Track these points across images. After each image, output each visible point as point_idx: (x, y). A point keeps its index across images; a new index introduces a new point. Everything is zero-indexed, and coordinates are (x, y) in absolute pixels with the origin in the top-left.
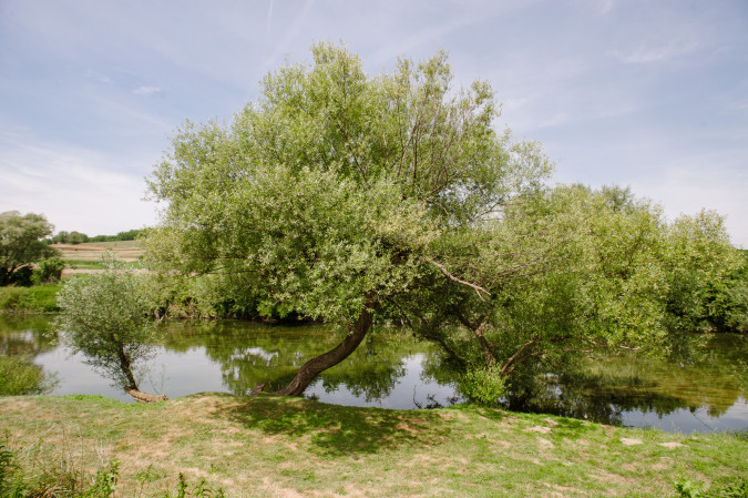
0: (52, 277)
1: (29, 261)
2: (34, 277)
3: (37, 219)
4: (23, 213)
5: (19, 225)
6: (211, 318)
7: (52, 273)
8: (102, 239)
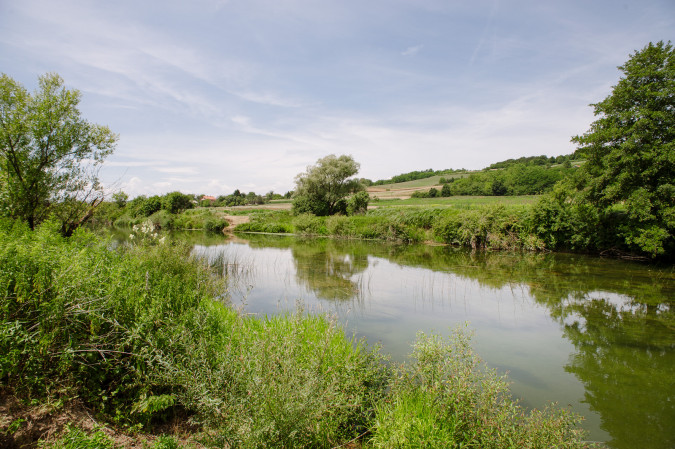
0: (362, 209)
1: (344, 195)
2: (349, 209)
3: (347, 160)
4: (338, 156)
5: (336, 166)
6: (538, 250)
7: (361, 204)
8: (381, 183)
